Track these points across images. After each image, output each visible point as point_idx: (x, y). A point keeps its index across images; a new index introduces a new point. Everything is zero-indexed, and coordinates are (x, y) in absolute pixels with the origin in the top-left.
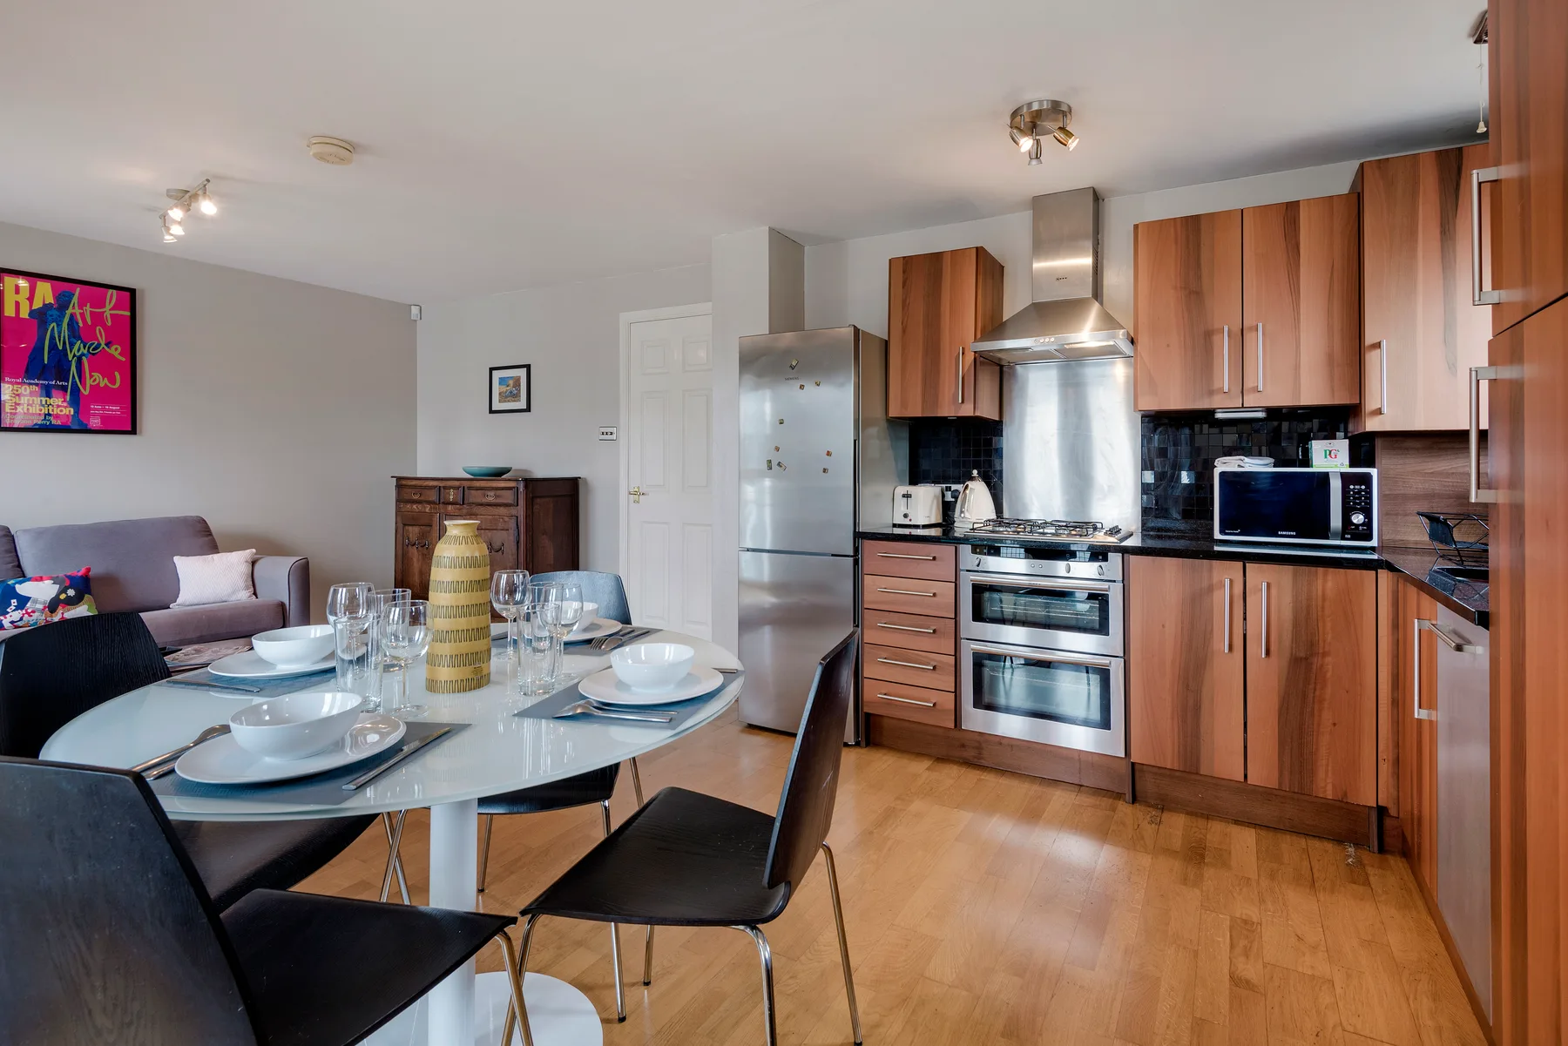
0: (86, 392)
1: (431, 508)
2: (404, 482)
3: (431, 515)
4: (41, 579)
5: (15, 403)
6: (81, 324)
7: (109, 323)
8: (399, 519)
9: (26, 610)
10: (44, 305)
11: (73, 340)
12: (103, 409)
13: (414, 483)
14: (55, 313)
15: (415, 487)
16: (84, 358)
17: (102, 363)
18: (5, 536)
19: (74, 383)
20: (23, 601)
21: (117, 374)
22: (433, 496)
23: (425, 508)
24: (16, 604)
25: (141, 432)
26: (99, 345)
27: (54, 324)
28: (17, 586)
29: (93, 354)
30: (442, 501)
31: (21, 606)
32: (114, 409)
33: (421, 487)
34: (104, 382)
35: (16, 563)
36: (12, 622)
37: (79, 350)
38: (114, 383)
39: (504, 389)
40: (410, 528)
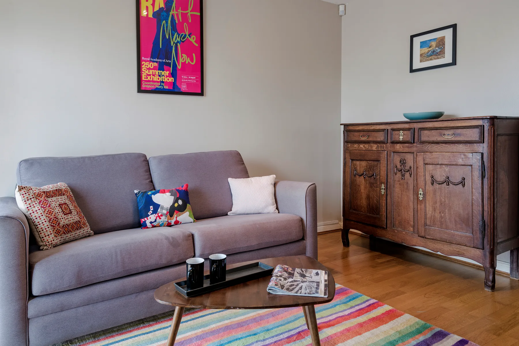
0: (179, 67)
1: (378, 147)
2: (351, 128)
3: (378, 152)
4: (164, 192)
5: (147, 74)
6: (177, 22)
7: (190, 21)
8: (348, 155)
9: (158, 215)
10: (160, 8)
11: (173, 32)
12: (188, 79)
13: (361, 128)
14: (165, 14)
15: (363, 131)
16: (178, 44)
17: (187, 48)
18: (144, 160)
19: (174, 61)
20: (157, 207)
21: (194, 55)
22: (381, 137)
23: (372, 147)
24: (152, 209)
25: (205, 95)
26: (186, 35)
27: (164, 21)
28: (153, 196)
29: (183, 42)
30: (389, 141)
31: (155, 212)
32: (193, 79)
33: (369, 131)
34: (188, 61)
35: (150, 180)
36: (151, 223)
37: (176, 39)
38: (192, 62)
39: (426, 50)
40: (358, 163)
